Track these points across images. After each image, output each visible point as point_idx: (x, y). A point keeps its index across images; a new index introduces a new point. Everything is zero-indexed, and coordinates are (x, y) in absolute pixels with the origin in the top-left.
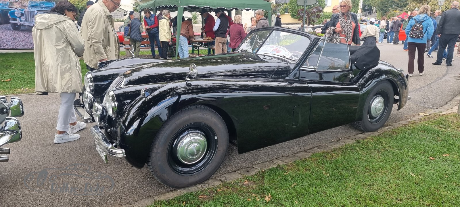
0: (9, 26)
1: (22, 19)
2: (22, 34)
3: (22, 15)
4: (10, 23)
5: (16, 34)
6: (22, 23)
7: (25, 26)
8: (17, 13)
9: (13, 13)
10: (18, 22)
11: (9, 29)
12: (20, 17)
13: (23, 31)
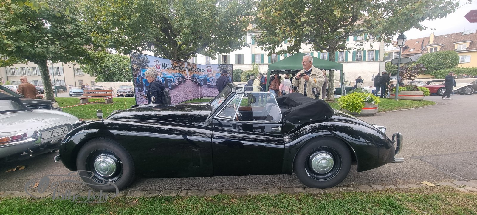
0: (207, 86)
1: (212, 82)
2: (211, 89)
3: (212, 80)
4: (207, 84)
5: (209, 89)
6: (212, 84)
7: (213, 85)
8: (210, 80)
9: (209, 80)
10: (210, 84)
11: (206, 87)
12: (211, 81)
13: (212, 88)
